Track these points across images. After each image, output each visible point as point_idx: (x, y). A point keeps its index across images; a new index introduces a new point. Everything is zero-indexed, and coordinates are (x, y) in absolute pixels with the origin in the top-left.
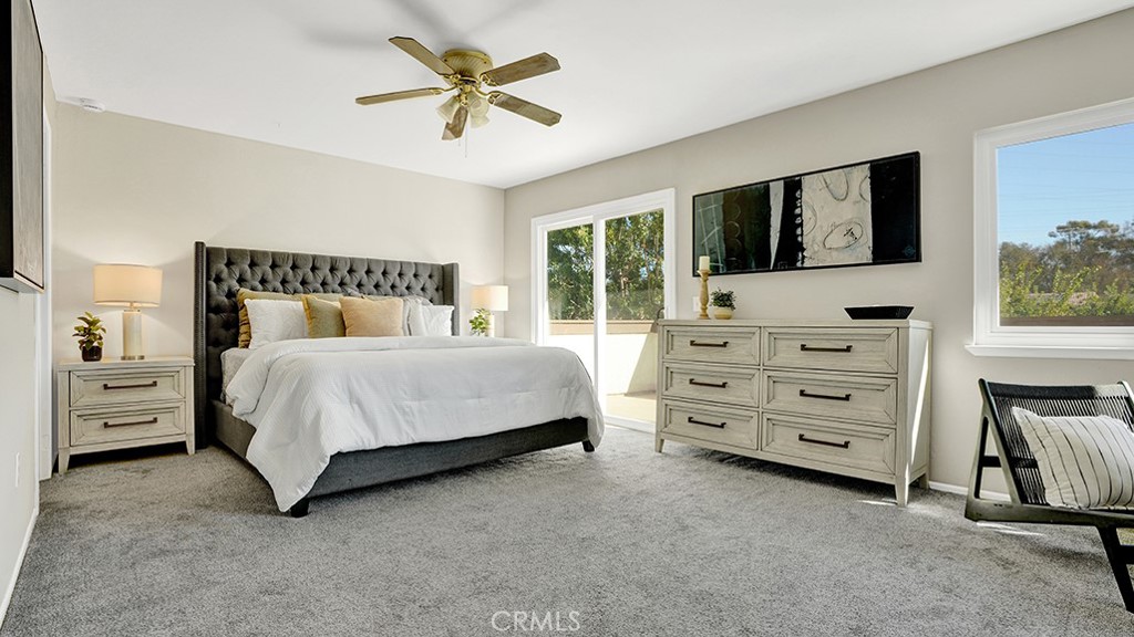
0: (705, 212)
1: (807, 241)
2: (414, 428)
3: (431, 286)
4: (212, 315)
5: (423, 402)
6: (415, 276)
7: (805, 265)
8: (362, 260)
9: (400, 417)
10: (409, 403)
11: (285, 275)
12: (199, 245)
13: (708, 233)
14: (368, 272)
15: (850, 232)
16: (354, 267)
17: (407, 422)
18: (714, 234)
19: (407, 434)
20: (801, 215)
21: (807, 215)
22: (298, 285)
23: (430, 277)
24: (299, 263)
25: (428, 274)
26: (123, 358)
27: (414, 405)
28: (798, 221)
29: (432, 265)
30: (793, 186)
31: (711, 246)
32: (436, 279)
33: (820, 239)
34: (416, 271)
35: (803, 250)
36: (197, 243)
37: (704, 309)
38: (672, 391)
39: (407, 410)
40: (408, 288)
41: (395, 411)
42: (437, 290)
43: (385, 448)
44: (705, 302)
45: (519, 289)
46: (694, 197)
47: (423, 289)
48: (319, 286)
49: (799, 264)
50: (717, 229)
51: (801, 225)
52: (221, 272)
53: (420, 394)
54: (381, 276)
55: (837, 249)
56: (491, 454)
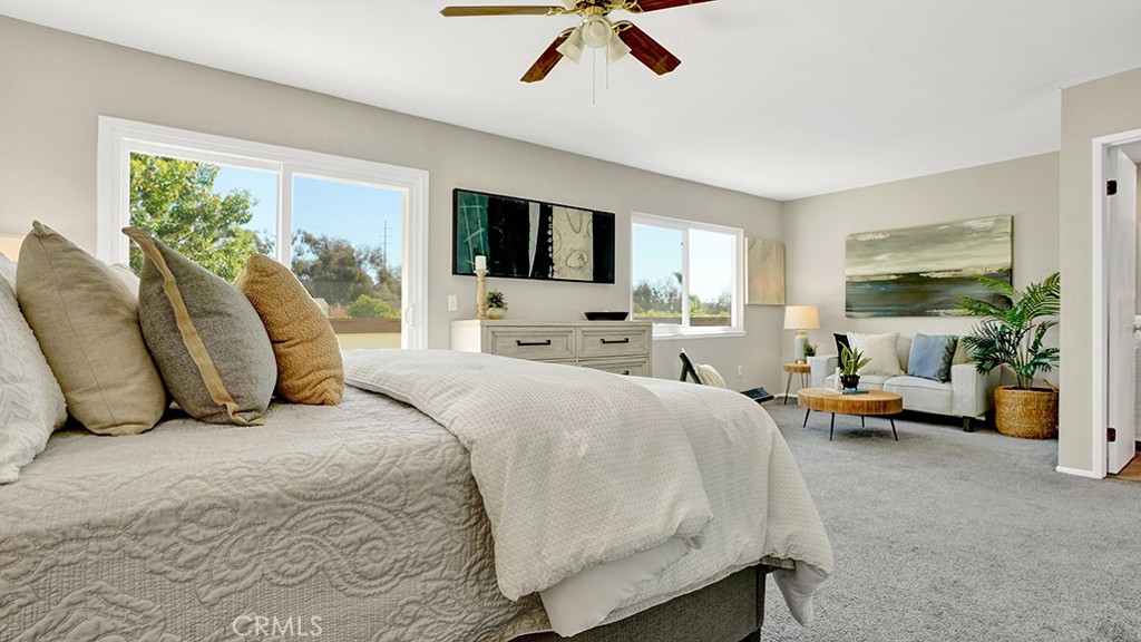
0: (469, 210)
1: (555, 257)
7: (554, 277)
13: (472, 232)
15: (581, 257)
18: (478, 235)
20: (551, 236)
21: (555, 237)
28: (550, 241)
30: (546, 210)
31: (476, 246)
33: (563, 258)
35: (553, 265)
46: (455, 190)
49: (550, 276)
50: (481, 230)
51: (551, 244)
55: (574, 268)
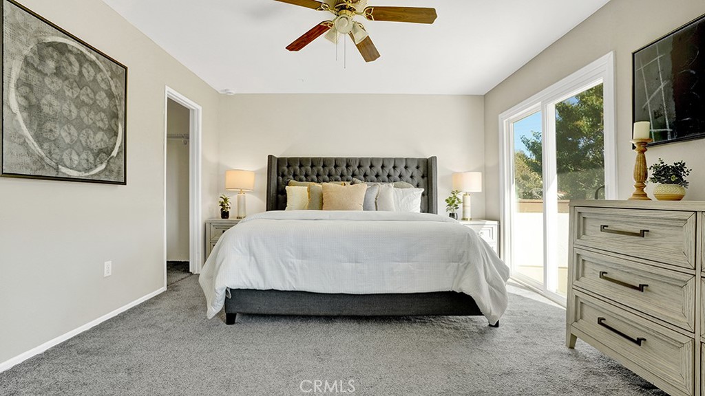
0: (648, 69)
2: (296, 280)
3: (418, 175)
4: (280, 196)
5: (304, 261)
6: (406, 167)
8: (367, 159)
9: (285, 270)
10: (292, 260)
11: (318, 171)
12: (270, 157)
13: (651, 93)
14: (371, 166)
16: (361, 164)
17: (290, 274)
18: (660, 93)
19: (290, 283)
22: (326, 176)
23: (418, 168)
24: (327, 163)
25: (416, 165)
26: (237, 218)
27: (297, 262)
29: (419, 160)
31: (656, 108)
32: (421, 169)
34: (406, 164)
36: (269, 156)
37: (641, 187)
38: (583, 282)
39: (290, 265)
40: (400, 176)
41: (281, 263)
42: (423, 177)
43: (272, 290)
44: (642, 178)
45: (490, 174)
46: (633, 54)
47: (412, 177)
48: (339, 177)
50: (663, 84)
52: (284, 171)
53: (303, 255)
54: (381, 169)
56: (377, 310)
